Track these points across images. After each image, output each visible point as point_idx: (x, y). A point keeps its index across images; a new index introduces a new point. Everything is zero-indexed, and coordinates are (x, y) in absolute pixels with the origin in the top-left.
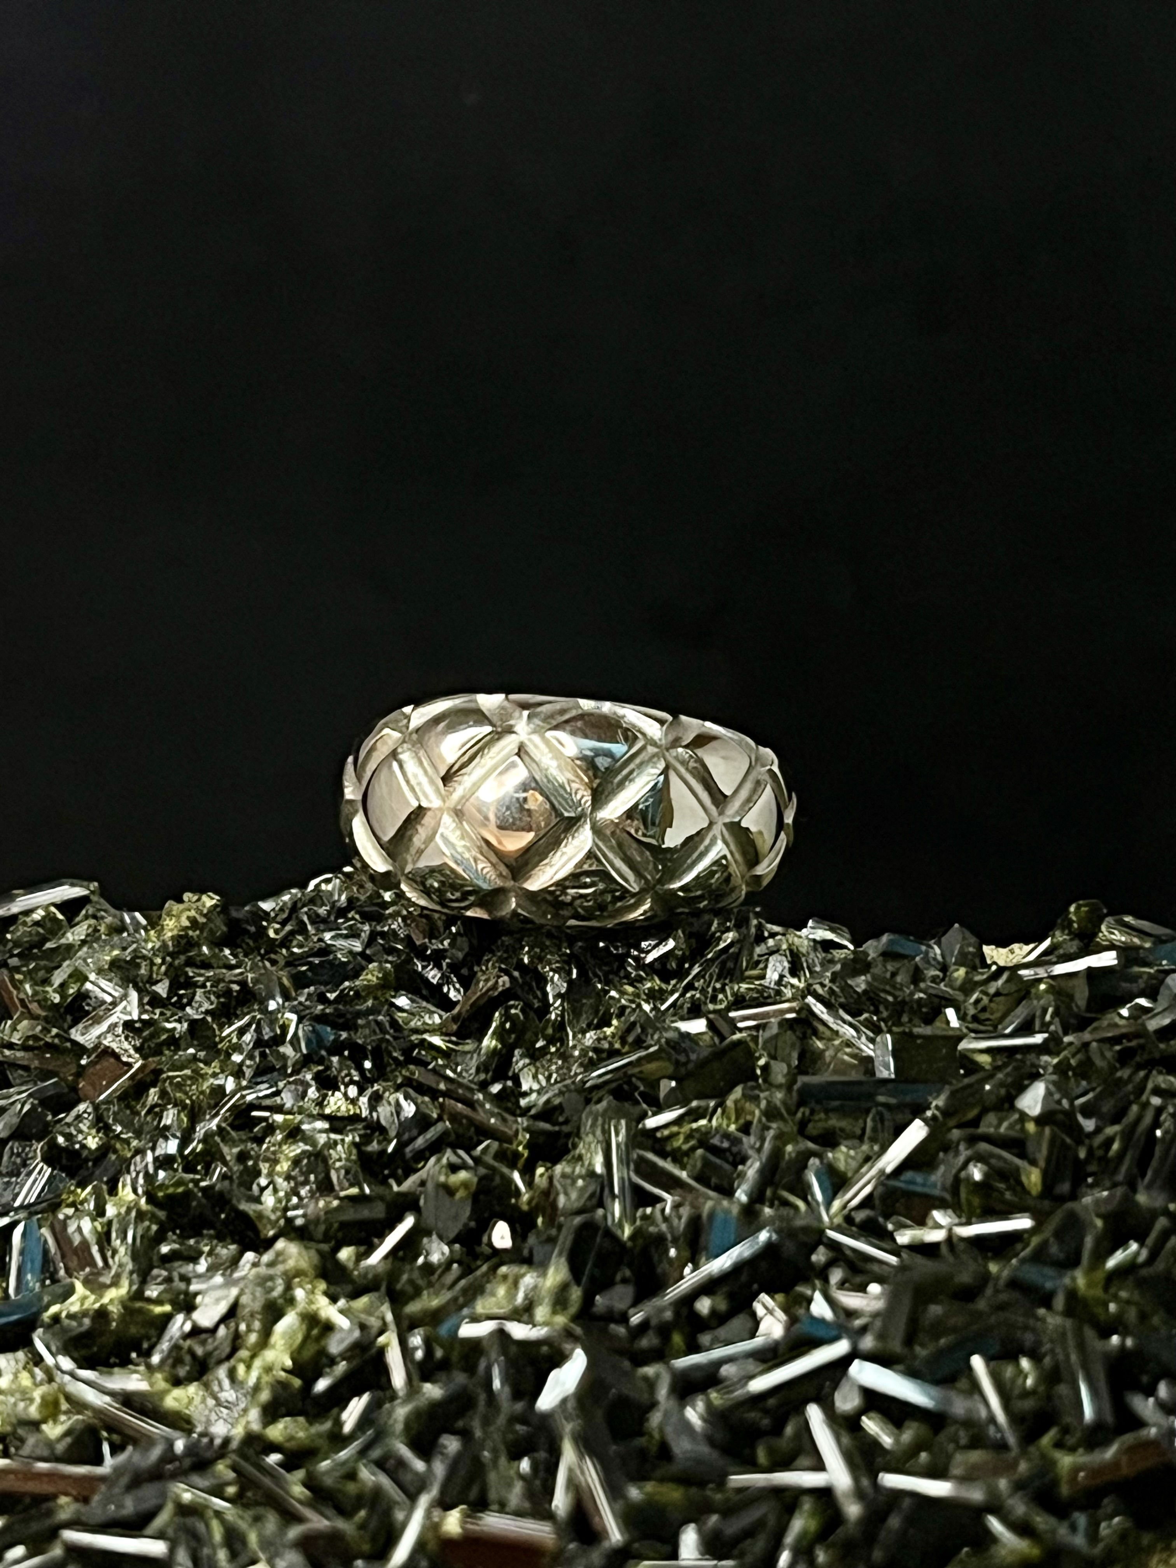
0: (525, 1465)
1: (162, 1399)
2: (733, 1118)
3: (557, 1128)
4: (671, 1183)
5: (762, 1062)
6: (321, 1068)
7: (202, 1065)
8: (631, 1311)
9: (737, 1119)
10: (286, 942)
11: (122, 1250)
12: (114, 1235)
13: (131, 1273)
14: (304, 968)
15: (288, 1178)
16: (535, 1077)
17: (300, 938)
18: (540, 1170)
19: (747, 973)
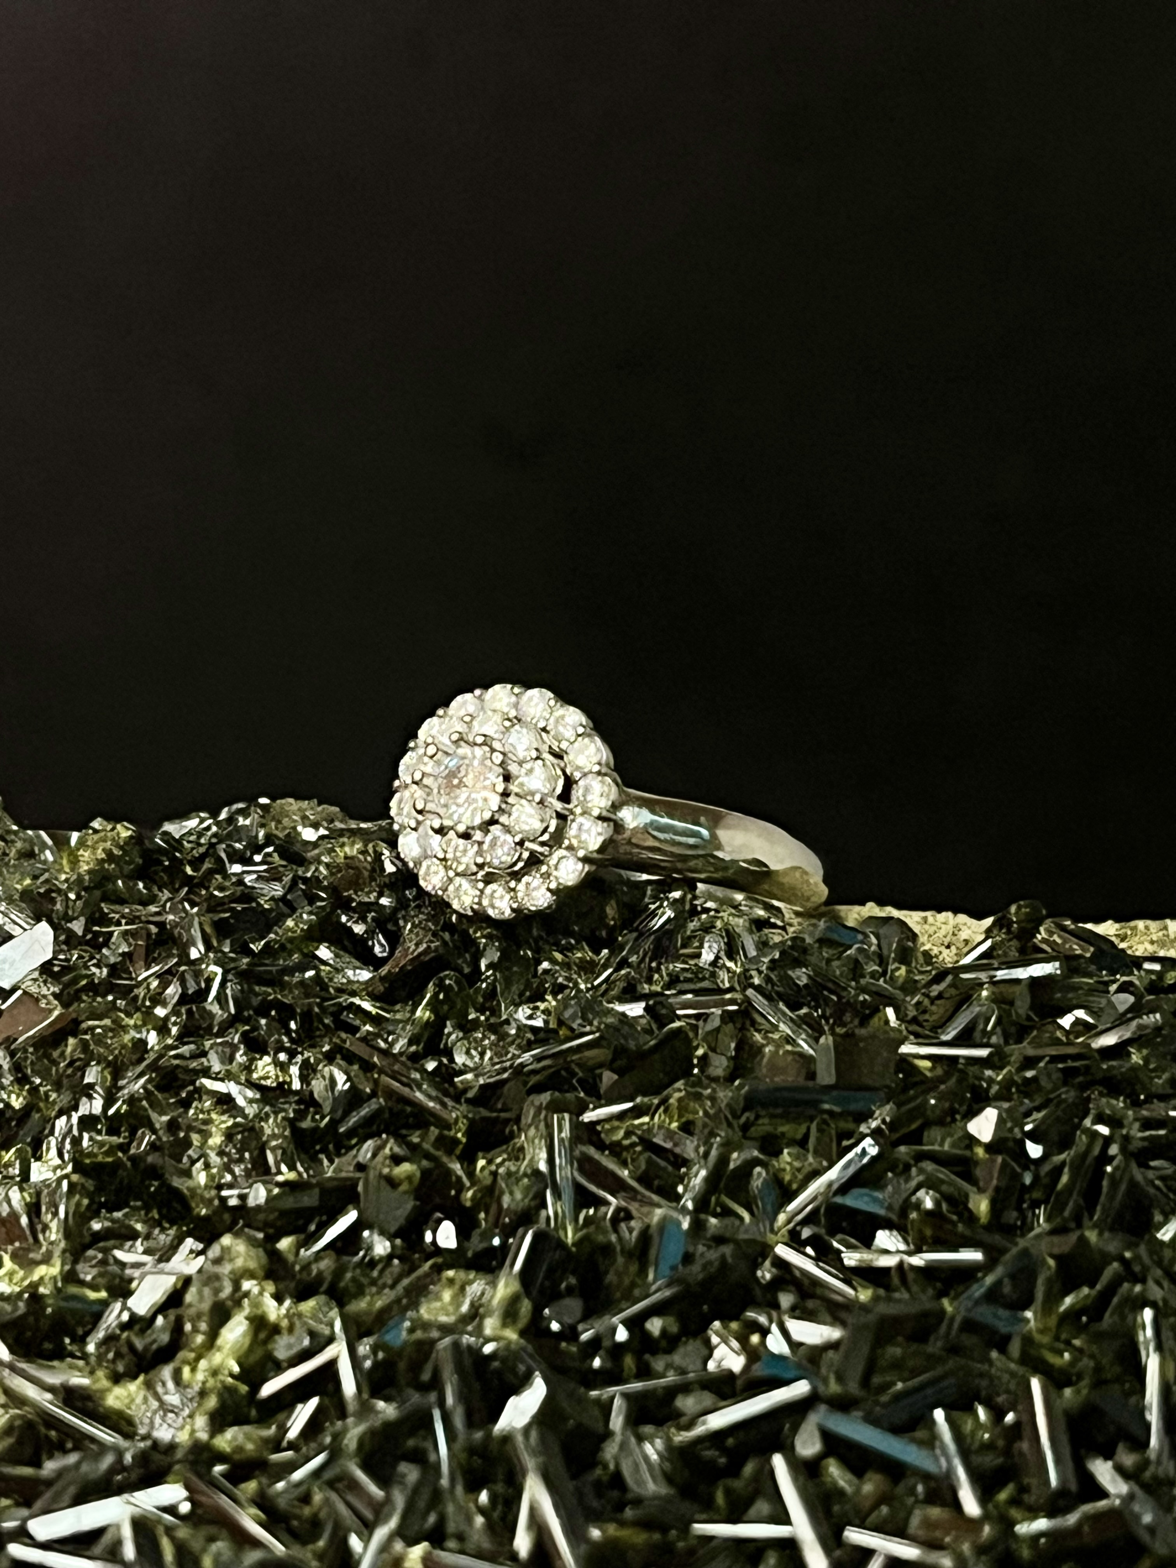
0: (484, 1497)
1: (103, 1398)
2: (676, 1117)
3: (495, 1114)
4: (617, 1186)
5: (700, 1052)
6: (247, 1028)
7: (122, 1015)
8: (580, 1327)
9: (680, 1116)
10: (204, 882)
11: (54, 1225)
12: (44, 1209)
13: (64, 1251)
14: (227, 915)
15: (221, 1153)
16: (468, 1053)
17: (218, 876)
18: (481, 1163)
19: (682, 951)
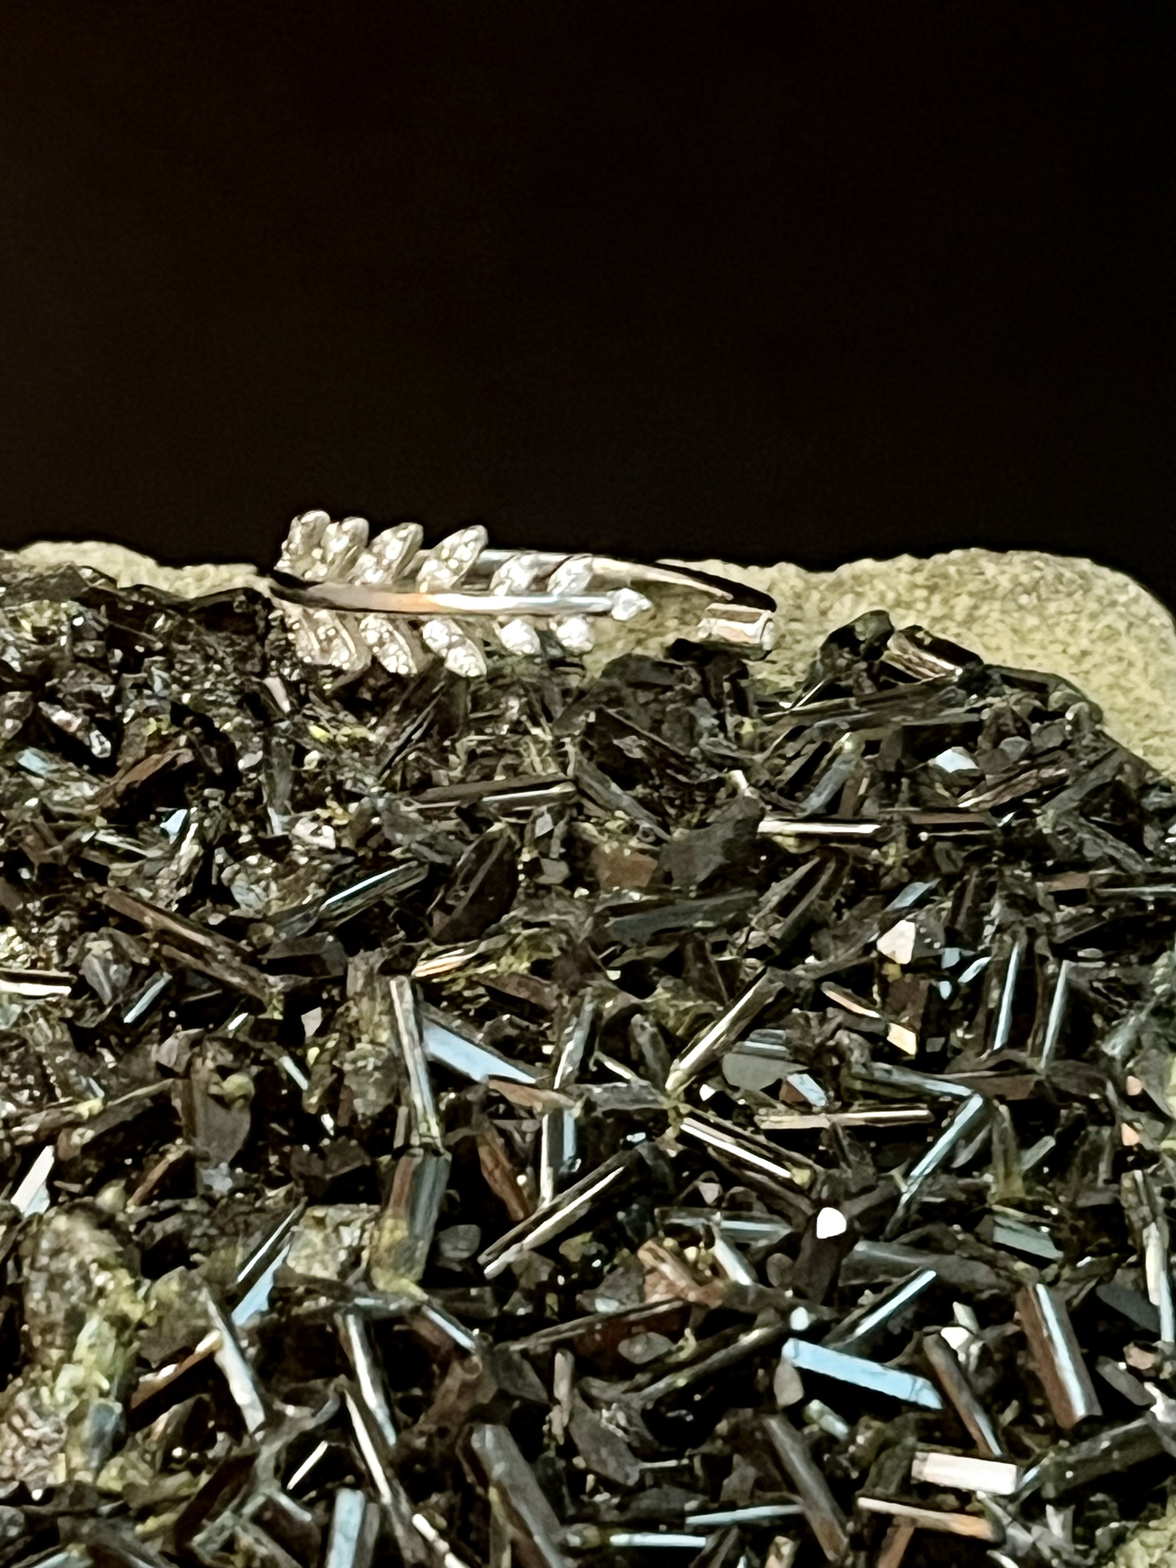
2: (525, 957)
5: (526, 857)
9: (530, 955)
16: (250, 889)
18: (314, 1052)
19: (473, 716)
